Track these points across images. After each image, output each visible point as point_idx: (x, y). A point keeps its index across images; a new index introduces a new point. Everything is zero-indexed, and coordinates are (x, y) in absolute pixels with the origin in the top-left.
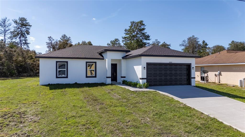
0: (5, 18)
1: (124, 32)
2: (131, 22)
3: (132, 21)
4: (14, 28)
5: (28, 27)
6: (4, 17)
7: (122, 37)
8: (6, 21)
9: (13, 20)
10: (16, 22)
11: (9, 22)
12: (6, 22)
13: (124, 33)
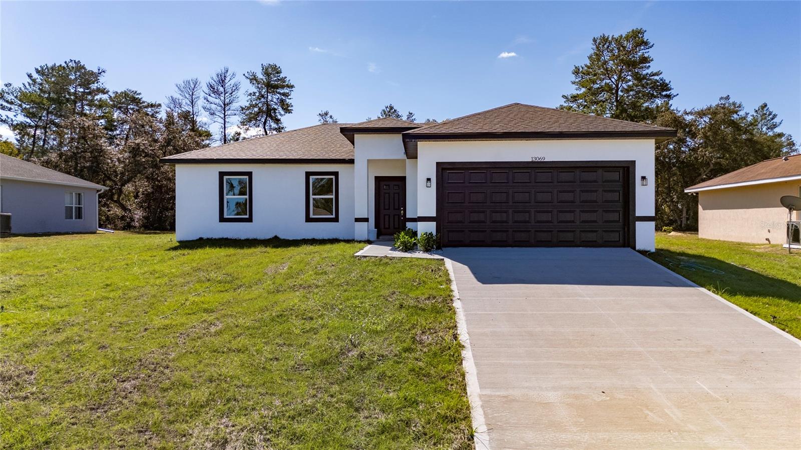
0: (223, 71)
1: (573, 78)
2: (595, 40)
3: (598, 35)
4: (249, 97)
5: (286, 90)
6: (220, 69)
7: (563, 96)
8: (228, 79)
9: (246, 75)
10: (253, 79)
11: (233, 82)
12: (226, 81)
13: (574, 83)
